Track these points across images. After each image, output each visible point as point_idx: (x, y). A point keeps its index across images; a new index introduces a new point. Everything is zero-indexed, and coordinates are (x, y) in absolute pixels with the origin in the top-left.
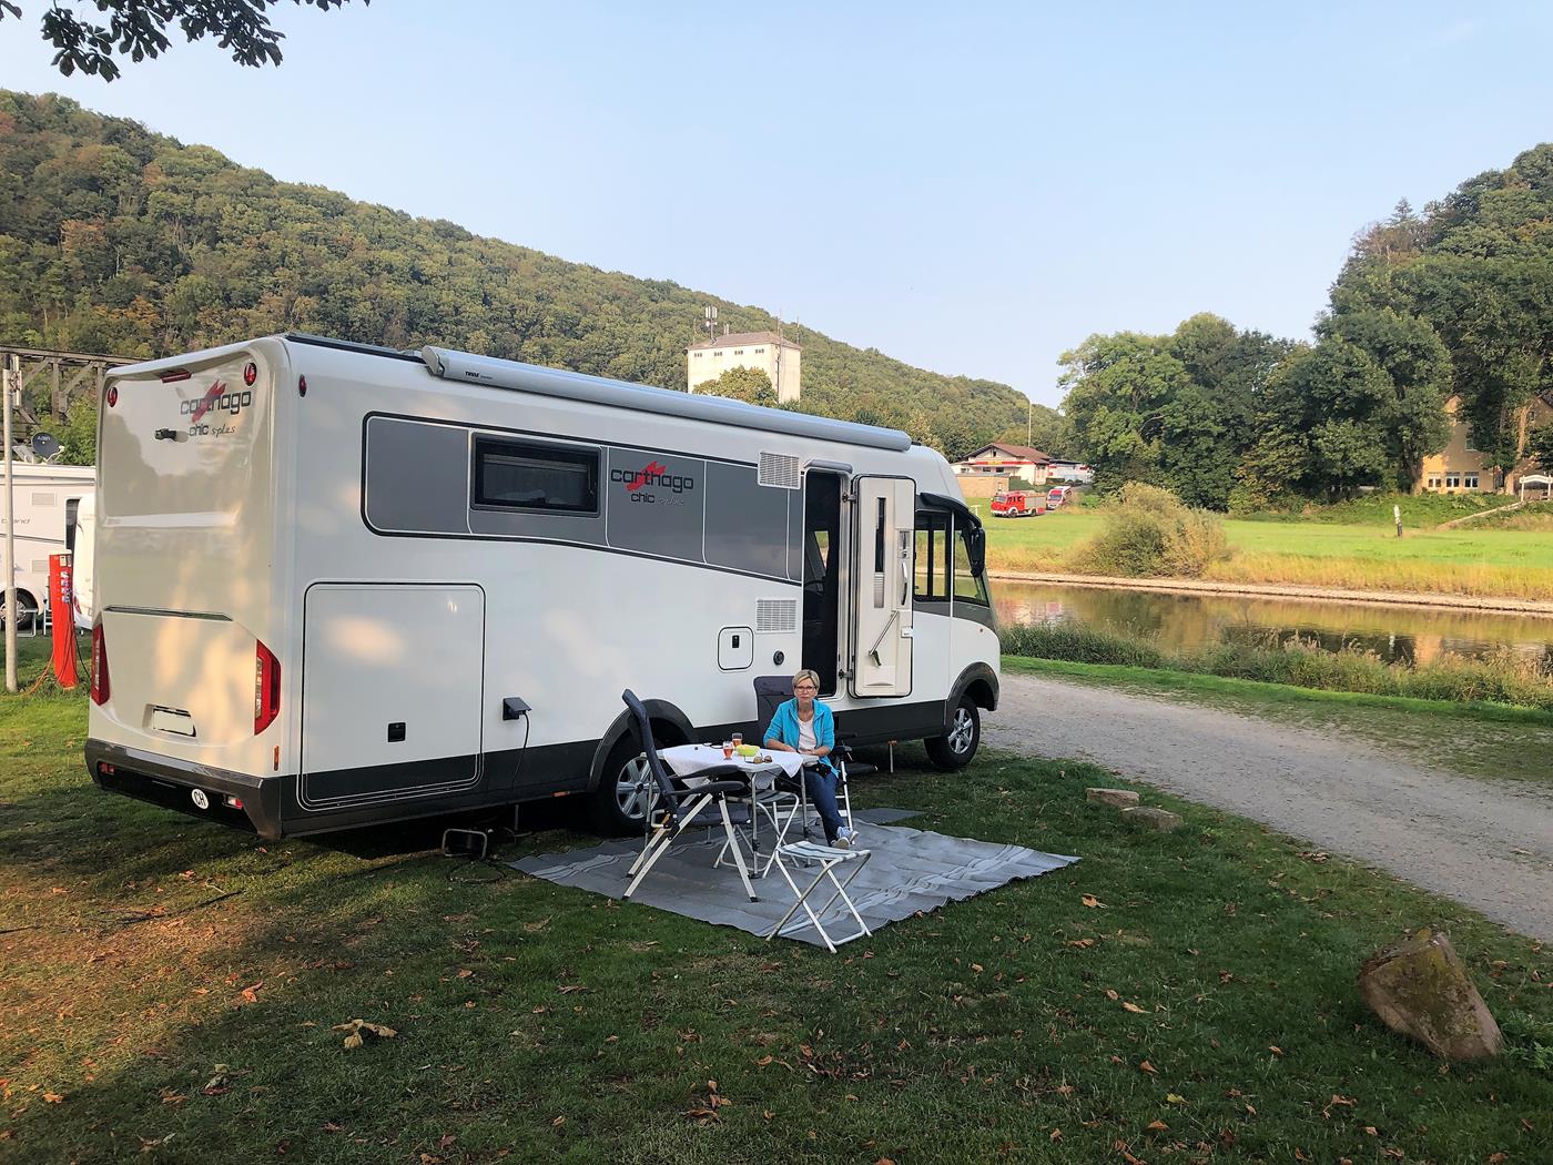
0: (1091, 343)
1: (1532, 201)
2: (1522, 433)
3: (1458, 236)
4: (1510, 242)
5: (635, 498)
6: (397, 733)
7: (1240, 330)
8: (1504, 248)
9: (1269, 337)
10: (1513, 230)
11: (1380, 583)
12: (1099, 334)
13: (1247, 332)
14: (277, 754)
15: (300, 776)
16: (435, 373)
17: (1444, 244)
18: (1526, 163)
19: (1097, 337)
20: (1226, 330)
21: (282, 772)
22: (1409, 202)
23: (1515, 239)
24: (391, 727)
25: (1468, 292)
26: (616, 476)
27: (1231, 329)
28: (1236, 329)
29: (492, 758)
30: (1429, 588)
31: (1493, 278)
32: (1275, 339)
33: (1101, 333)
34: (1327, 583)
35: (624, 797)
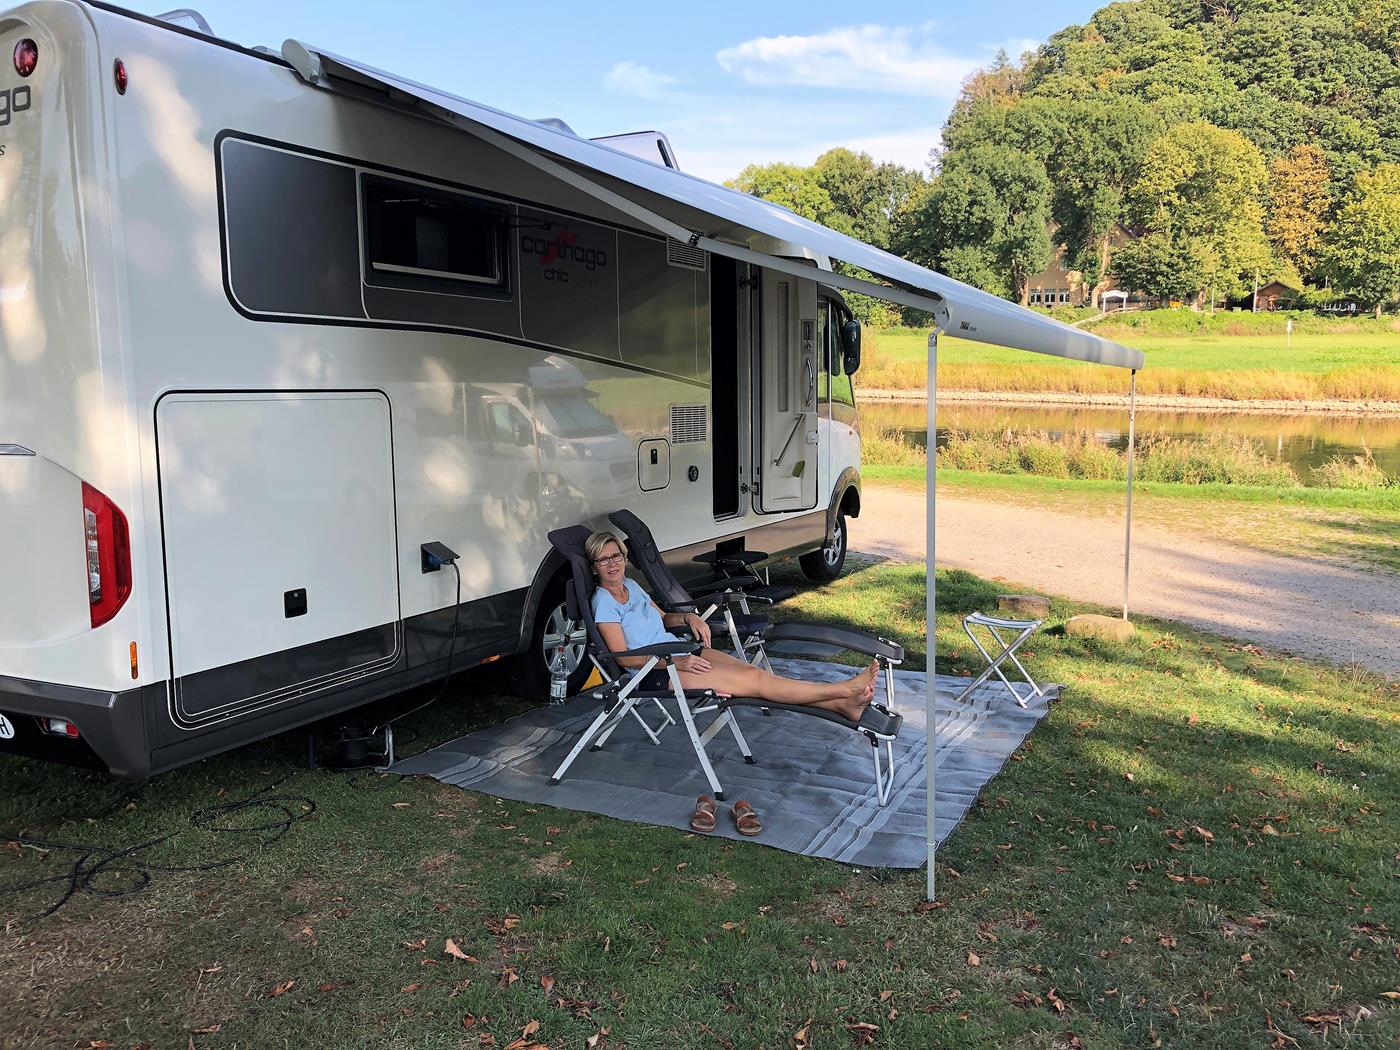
0: (748, 173)
1: (1108, 53)
2: (1105, 255)
3: (1050, 82)
4: (1091, 89)
5: (549, 275)
6: (296, 604)
7: (877, 162)
8: (1085, 94)
9: (902, 169)
10: (1092, 79)
11: (1009, 385)
12: (756, 164)
13: (883, 165)
14: (134, 654)
15: (171, 681)
16: (307, 79)
17: (1038, 89)
18: (1102, 18)
19: (754, 167)
20: (865, 163)
21: (145, 679)
22: (1006, 52)
23: (1094, 85)
24: (288, 596)
25: (1063, 131)
26: (529, 244)
27: (870, 162)
28: (874, 161)
29: (413, 626)
30: (1048, 388)
31: (1082, 118)
32: (907, 171)
33: (757, 164)
34: (966, 387)
35: (550, 654)
